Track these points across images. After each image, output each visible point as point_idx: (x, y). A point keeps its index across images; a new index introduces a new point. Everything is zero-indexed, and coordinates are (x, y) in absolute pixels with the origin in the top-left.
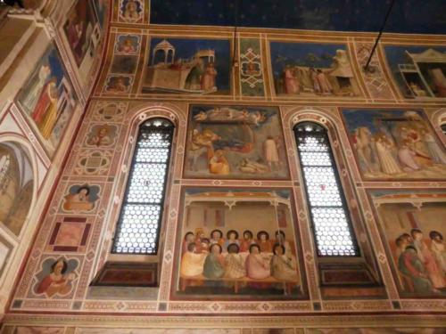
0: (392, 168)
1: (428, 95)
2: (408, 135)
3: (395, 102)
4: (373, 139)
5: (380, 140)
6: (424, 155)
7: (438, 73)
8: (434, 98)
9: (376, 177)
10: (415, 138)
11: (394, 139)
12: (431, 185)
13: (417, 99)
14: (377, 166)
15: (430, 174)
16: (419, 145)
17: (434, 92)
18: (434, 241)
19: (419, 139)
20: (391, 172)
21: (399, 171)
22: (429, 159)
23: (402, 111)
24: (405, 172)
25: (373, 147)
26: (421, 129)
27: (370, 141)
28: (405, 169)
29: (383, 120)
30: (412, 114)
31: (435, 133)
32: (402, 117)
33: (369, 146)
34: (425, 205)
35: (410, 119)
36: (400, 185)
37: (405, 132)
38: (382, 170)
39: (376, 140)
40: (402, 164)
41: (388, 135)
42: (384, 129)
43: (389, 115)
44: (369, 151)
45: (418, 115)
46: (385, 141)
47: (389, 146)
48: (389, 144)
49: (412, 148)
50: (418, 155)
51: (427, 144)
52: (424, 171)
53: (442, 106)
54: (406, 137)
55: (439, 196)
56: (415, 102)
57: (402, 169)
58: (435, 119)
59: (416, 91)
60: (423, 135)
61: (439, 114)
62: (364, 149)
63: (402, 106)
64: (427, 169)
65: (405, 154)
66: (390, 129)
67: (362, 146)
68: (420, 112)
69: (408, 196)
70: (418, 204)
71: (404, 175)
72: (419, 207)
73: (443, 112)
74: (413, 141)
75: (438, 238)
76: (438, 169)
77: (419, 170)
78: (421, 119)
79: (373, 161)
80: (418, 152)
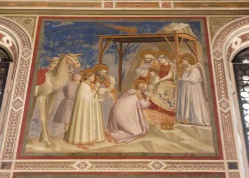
4: (78, 77)
5: (92, 78)
9: (49, 150)
10: (164, 73)
14: (61, 129)
15: (159, 144)
16: (164, 88)
19: (169, 76)
20: (85, 139)
21: (101, 138)
25: (71, 92)
29: (116, 40)
30: (180, 28)
32: (158, 33)
43: (133, 32)
44: (60, 99)
45: (189, 30)
47: (103, 90)
48: (107, 85)
50: (153, 107)
54: (144, 73)
61: (236, 25)
62: (52, 95)
64: (157, 135)
65: (128, 105)
68: (196, 25)
73: (242, 23)
74: (157, 79)
76: (180, 135)
77: (140, 136)
79: (58, 118)
80: (157, 100)
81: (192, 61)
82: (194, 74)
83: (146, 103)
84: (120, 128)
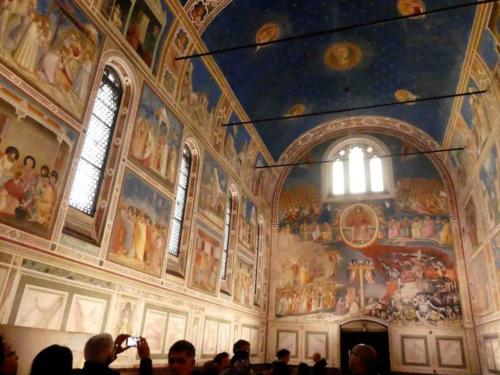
0: (27, 60)
1: (122, 30)
2: (72, 46)
3: (89, 5)
4: (33, 15)
6: (70, 76)
7: (145, 21)
8: (123, 38)
10: (76, 54)
11: (55, 37)
12: (51, 106)
13: (110, 24)
14: (11, 45)
15: (59, 96)
16: (73, 63)
17: (128, 33)
18: (6, 157)
19: (78, 58)
20: (23, 64)
21: (31, 69)
22: (71, 83)
23: (87, 19)
24: (37, 75)
26: (88, 52)
27: (29, 15)
28: (39, 73)
29: (61, 8)
30: (94, 32)
31: (97, 67)
32: (82, 24)
33: (23, 19)
34: (28, 119)
35: (88, 34)
36: (19, 83)
37: (72, 40)
38: (13, 54)
39: (36, 20)
40: (40, 65)
41: (54, 28)
42: (54, 18)
43: (71, 11)
44: (17, 22)
45: (97, 37)
46: (43, 29)
47: (43, 38)
48: (46, 36)
49: (65, 61)
50: (64, 71)
51: (80, 68)
52: (54, 89)
53: (122, 51)
54: (68, 46)
55: (49, 121)
56: (105, 23)
57: (35, 71)
58: (108, 55)
59: (115, 17)
60: (84, 59)
61: (115, 54)
62: (13, 16)
63: (92, 15)
64: (59, 90)
65: (52, 59)
66: (60, 22)
67: (13, 11)
68: (101, 37)
69: (18, 100)
70: (22, 114)
71: (32, 76)
72: (20, 117)
74: (72, 56)
75: (14, 155)
76: (70, 98)
77: (51, 84)
78: (97, 43)
79: (12, 35)
80: (67, 68)
81: (91, 59)
82: (88, 67)
83: (61, 66)
84: (43, 71)
